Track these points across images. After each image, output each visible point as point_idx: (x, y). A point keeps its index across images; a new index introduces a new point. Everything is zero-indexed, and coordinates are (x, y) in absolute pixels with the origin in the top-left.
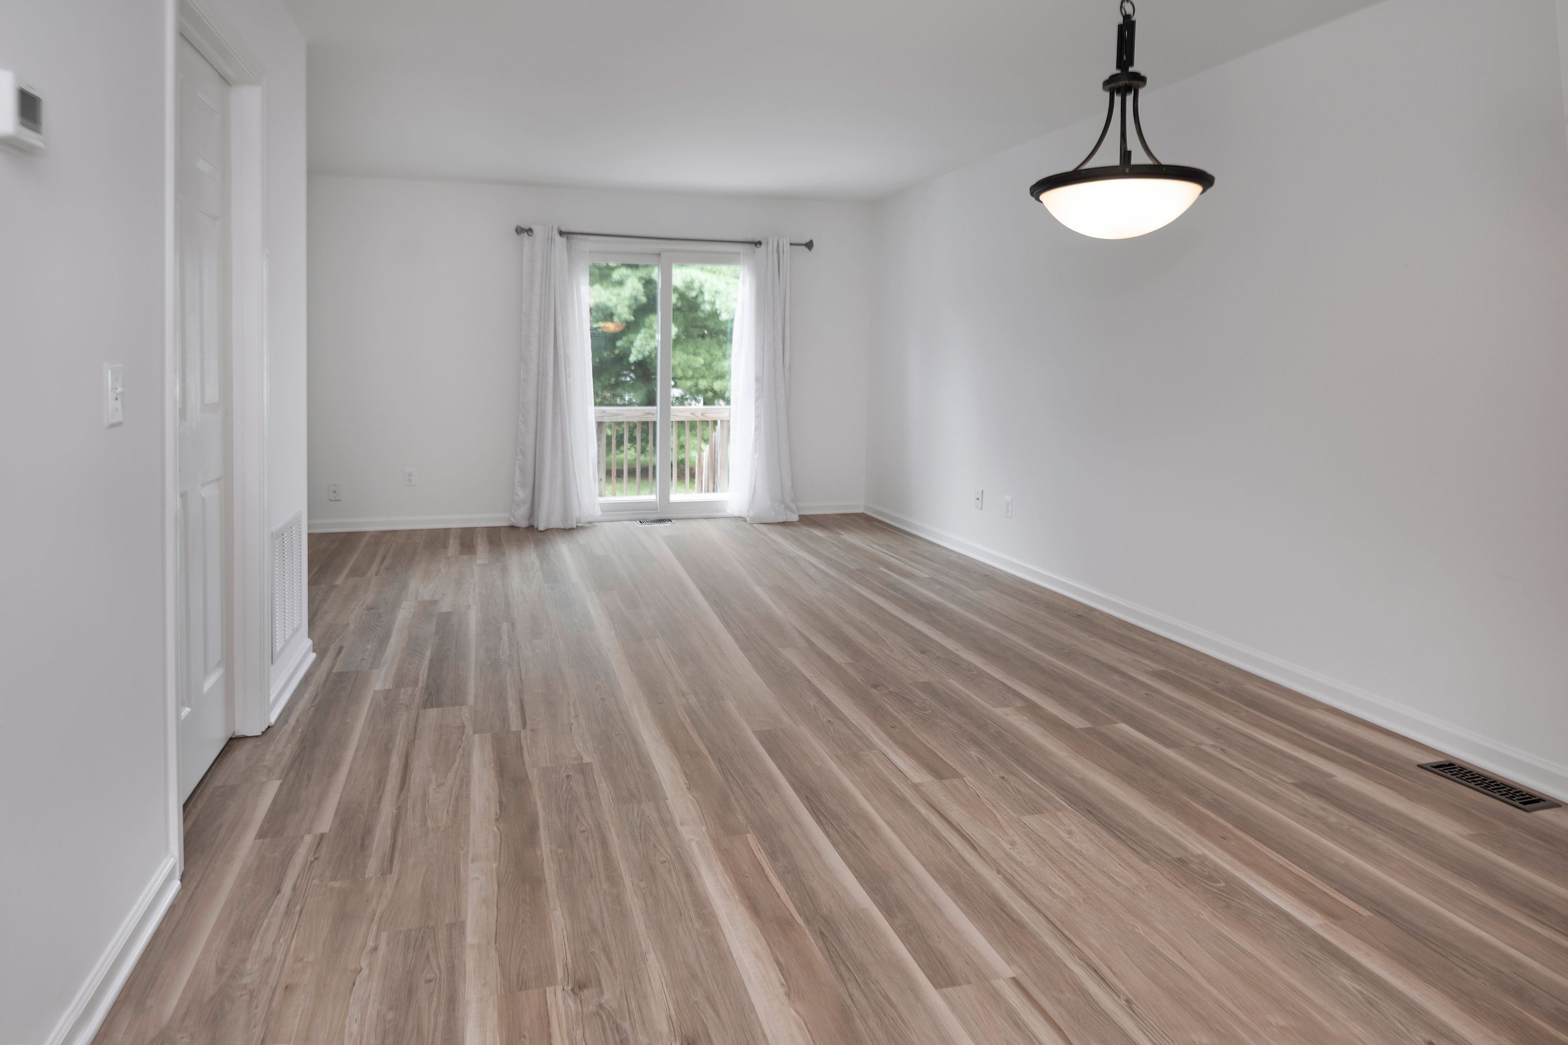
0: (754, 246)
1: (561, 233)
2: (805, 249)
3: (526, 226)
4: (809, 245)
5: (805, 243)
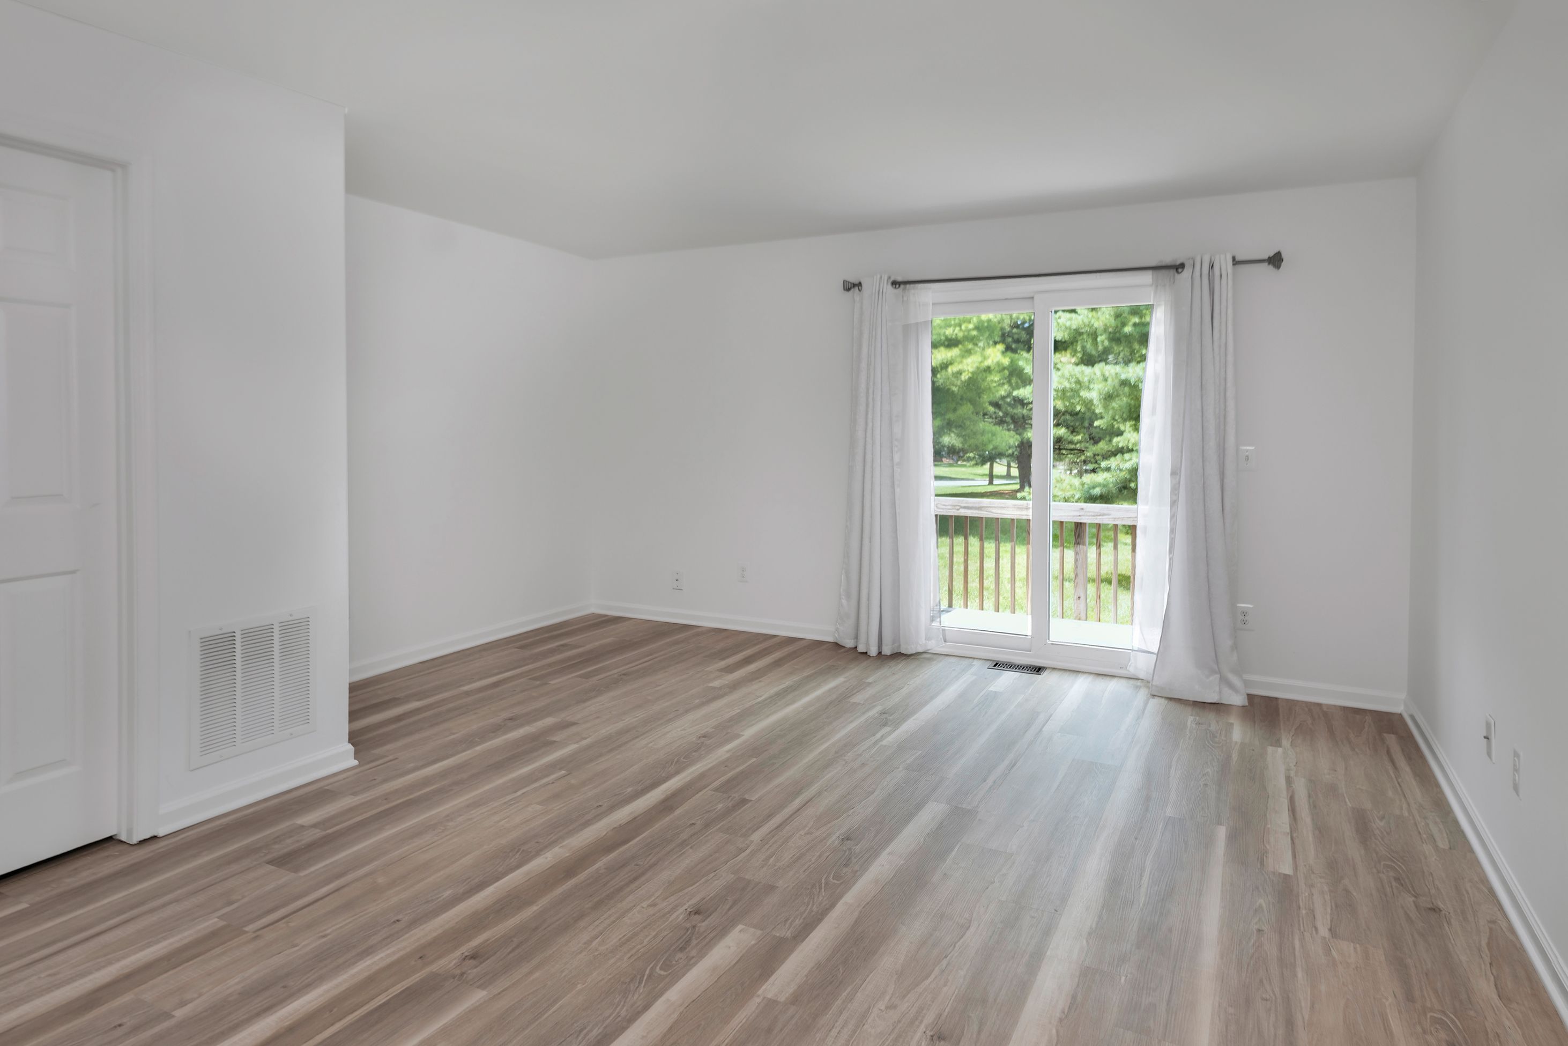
0: (1173, 272)
1: (895, 284)
2: (1267, 269)
3: (855, 281)
4: (1276, 260)
5: (1266, 257)
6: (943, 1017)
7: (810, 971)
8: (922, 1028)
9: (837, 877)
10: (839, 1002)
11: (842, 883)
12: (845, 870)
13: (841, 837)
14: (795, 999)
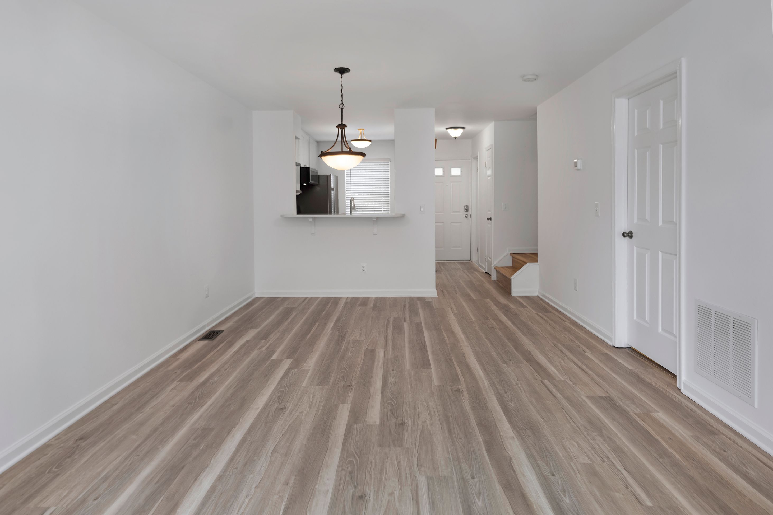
6: (282, 414)
7: (337, 415)
8: (289, 410)
9: (350, 462)
10: (321, 409)
11: (278, 390)
12: (279, 394)
13: (286, 409)
14: (336, 406)
